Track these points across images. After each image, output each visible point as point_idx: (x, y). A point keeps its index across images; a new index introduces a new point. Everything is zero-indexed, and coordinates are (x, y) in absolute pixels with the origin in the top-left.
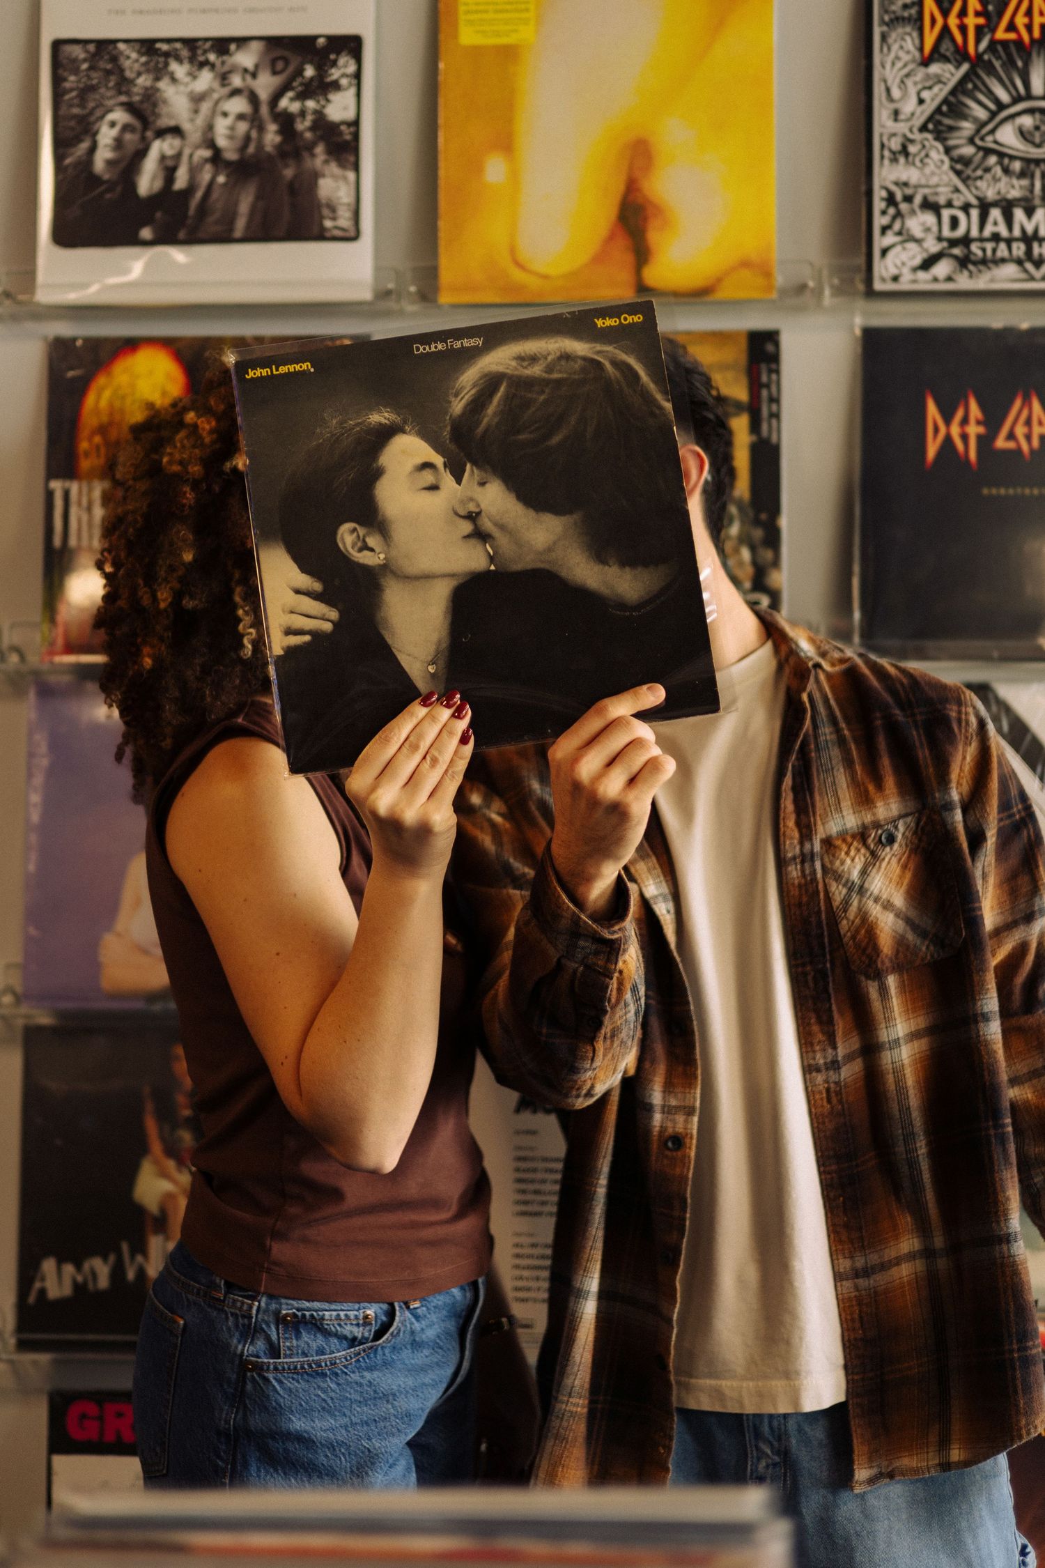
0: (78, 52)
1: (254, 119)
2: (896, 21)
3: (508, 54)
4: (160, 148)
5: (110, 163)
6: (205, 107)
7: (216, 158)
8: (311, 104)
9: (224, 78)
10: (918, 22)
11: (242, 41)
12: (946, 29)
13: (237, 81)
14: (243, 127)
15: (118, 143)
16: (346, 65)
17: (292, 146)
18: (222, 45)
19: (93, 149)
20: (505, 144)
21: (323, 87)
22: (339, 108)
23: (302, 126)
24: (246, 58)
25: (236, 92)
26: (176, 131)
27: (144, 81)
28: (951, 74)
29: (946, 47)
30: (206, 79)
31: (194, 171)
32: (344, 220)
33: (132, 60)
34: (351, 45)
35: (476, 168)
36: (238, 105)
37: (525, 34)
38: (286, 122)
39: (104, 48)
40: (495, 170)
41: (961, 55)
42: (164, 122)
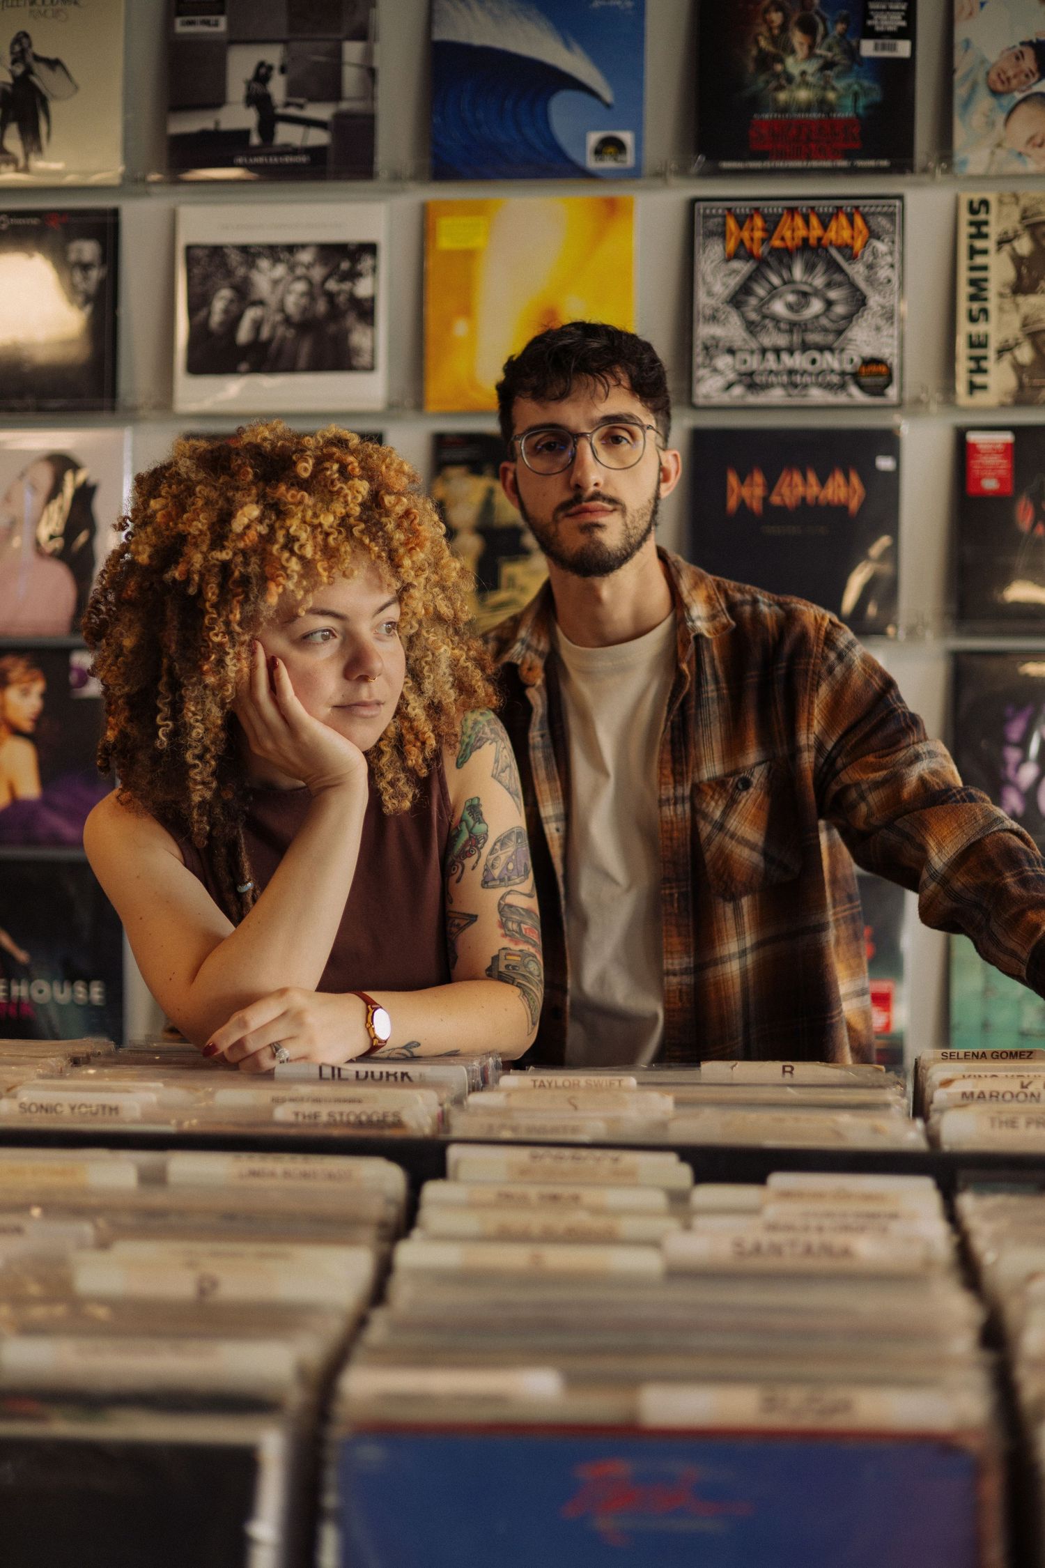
0: (200, 253)
1: (310, 295)
2: (710, 234)
3: (468, 256)
4: (251, 314)
5: (222, 324)
6: (281, 288)
7: (287, 321)
8: (346, 286)
9: (292, 268)
10: (723, 234)
11: (303, 246)
12: (742, 243)
13: (300, 271)
14: (304, 301)
15: (226, 311)
16: (366, 263)
17: (335, 313)
18: (292, 248)
19: (209, 314)
20: (466, 310)
21: (353, 275)
22: (363, 288)
23: (342, 299)
24: (306, 257)
25: (299, 278)
26: (260, 303)
27: (241, 271)
28: (743, 268)
29: (742, 252)
30: (280, 270)
31: (274, 328)
32: (365, 360)
33: (234, 258)
34: (370, 249)
35: (448, 326)
36: (300, 287)
37: (478, 242)
38: (331, 297)
39: (217, 251)
40: (461, 328)
41: (750, 256)
42: (255, 297)
